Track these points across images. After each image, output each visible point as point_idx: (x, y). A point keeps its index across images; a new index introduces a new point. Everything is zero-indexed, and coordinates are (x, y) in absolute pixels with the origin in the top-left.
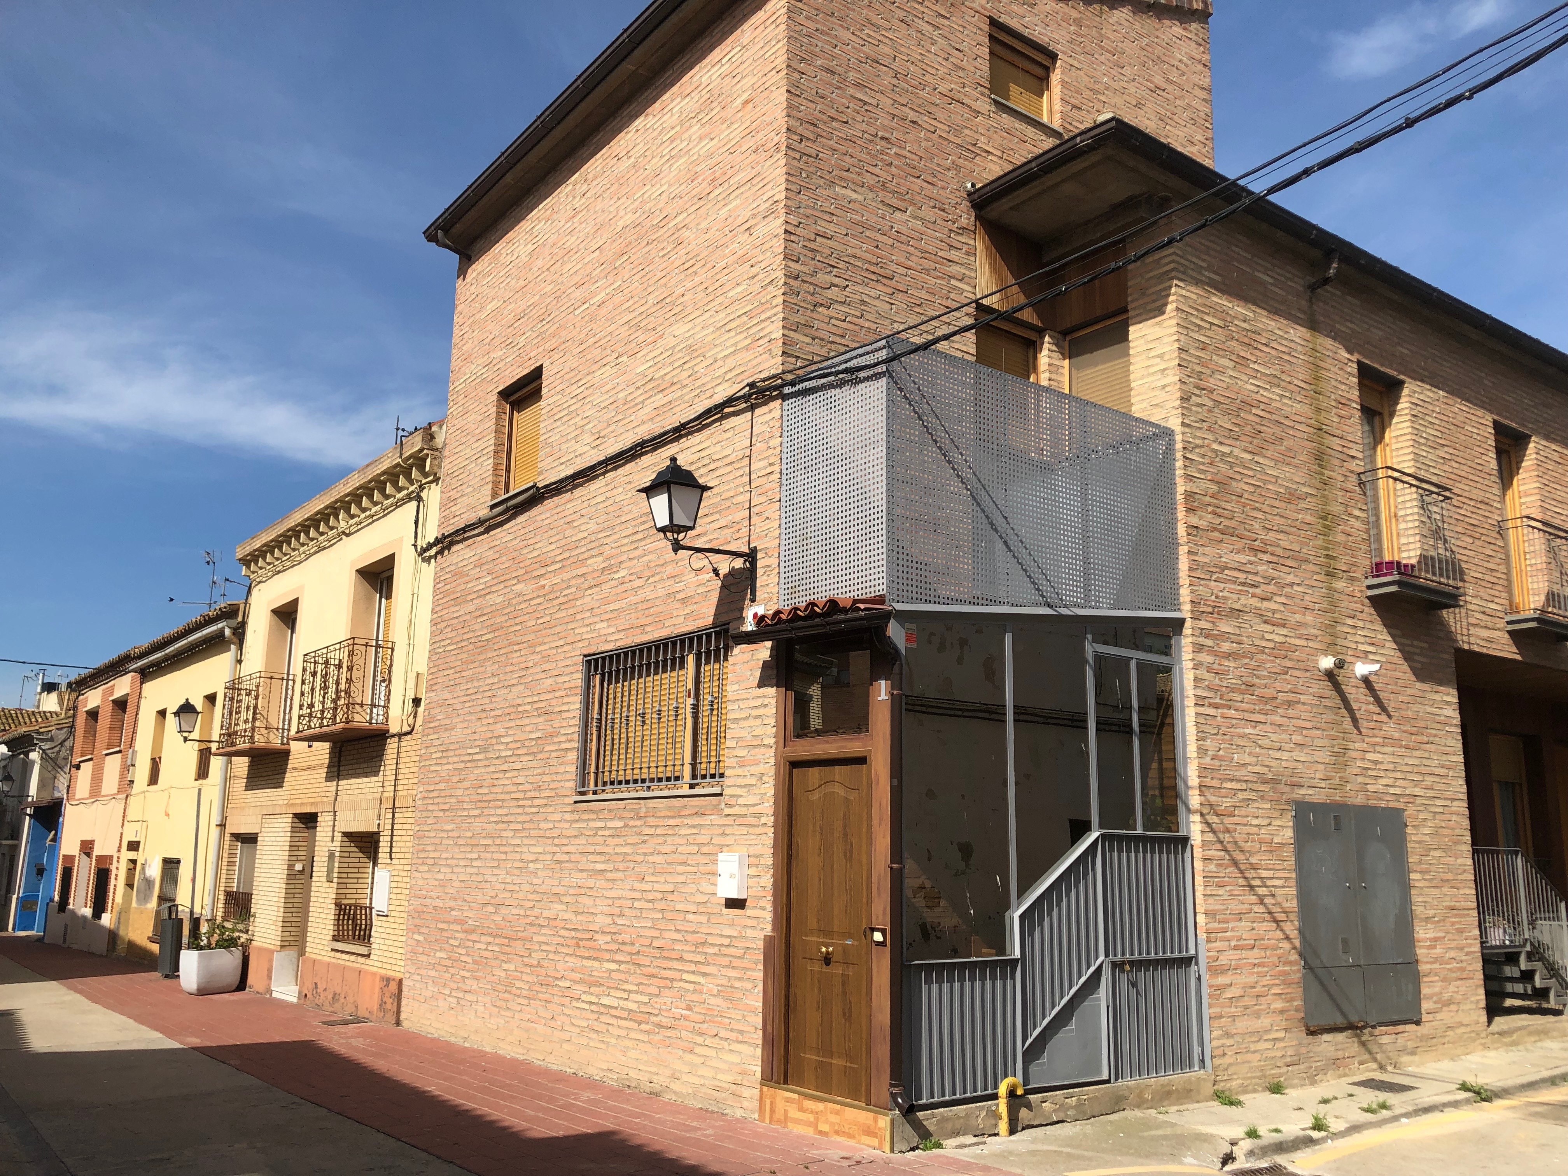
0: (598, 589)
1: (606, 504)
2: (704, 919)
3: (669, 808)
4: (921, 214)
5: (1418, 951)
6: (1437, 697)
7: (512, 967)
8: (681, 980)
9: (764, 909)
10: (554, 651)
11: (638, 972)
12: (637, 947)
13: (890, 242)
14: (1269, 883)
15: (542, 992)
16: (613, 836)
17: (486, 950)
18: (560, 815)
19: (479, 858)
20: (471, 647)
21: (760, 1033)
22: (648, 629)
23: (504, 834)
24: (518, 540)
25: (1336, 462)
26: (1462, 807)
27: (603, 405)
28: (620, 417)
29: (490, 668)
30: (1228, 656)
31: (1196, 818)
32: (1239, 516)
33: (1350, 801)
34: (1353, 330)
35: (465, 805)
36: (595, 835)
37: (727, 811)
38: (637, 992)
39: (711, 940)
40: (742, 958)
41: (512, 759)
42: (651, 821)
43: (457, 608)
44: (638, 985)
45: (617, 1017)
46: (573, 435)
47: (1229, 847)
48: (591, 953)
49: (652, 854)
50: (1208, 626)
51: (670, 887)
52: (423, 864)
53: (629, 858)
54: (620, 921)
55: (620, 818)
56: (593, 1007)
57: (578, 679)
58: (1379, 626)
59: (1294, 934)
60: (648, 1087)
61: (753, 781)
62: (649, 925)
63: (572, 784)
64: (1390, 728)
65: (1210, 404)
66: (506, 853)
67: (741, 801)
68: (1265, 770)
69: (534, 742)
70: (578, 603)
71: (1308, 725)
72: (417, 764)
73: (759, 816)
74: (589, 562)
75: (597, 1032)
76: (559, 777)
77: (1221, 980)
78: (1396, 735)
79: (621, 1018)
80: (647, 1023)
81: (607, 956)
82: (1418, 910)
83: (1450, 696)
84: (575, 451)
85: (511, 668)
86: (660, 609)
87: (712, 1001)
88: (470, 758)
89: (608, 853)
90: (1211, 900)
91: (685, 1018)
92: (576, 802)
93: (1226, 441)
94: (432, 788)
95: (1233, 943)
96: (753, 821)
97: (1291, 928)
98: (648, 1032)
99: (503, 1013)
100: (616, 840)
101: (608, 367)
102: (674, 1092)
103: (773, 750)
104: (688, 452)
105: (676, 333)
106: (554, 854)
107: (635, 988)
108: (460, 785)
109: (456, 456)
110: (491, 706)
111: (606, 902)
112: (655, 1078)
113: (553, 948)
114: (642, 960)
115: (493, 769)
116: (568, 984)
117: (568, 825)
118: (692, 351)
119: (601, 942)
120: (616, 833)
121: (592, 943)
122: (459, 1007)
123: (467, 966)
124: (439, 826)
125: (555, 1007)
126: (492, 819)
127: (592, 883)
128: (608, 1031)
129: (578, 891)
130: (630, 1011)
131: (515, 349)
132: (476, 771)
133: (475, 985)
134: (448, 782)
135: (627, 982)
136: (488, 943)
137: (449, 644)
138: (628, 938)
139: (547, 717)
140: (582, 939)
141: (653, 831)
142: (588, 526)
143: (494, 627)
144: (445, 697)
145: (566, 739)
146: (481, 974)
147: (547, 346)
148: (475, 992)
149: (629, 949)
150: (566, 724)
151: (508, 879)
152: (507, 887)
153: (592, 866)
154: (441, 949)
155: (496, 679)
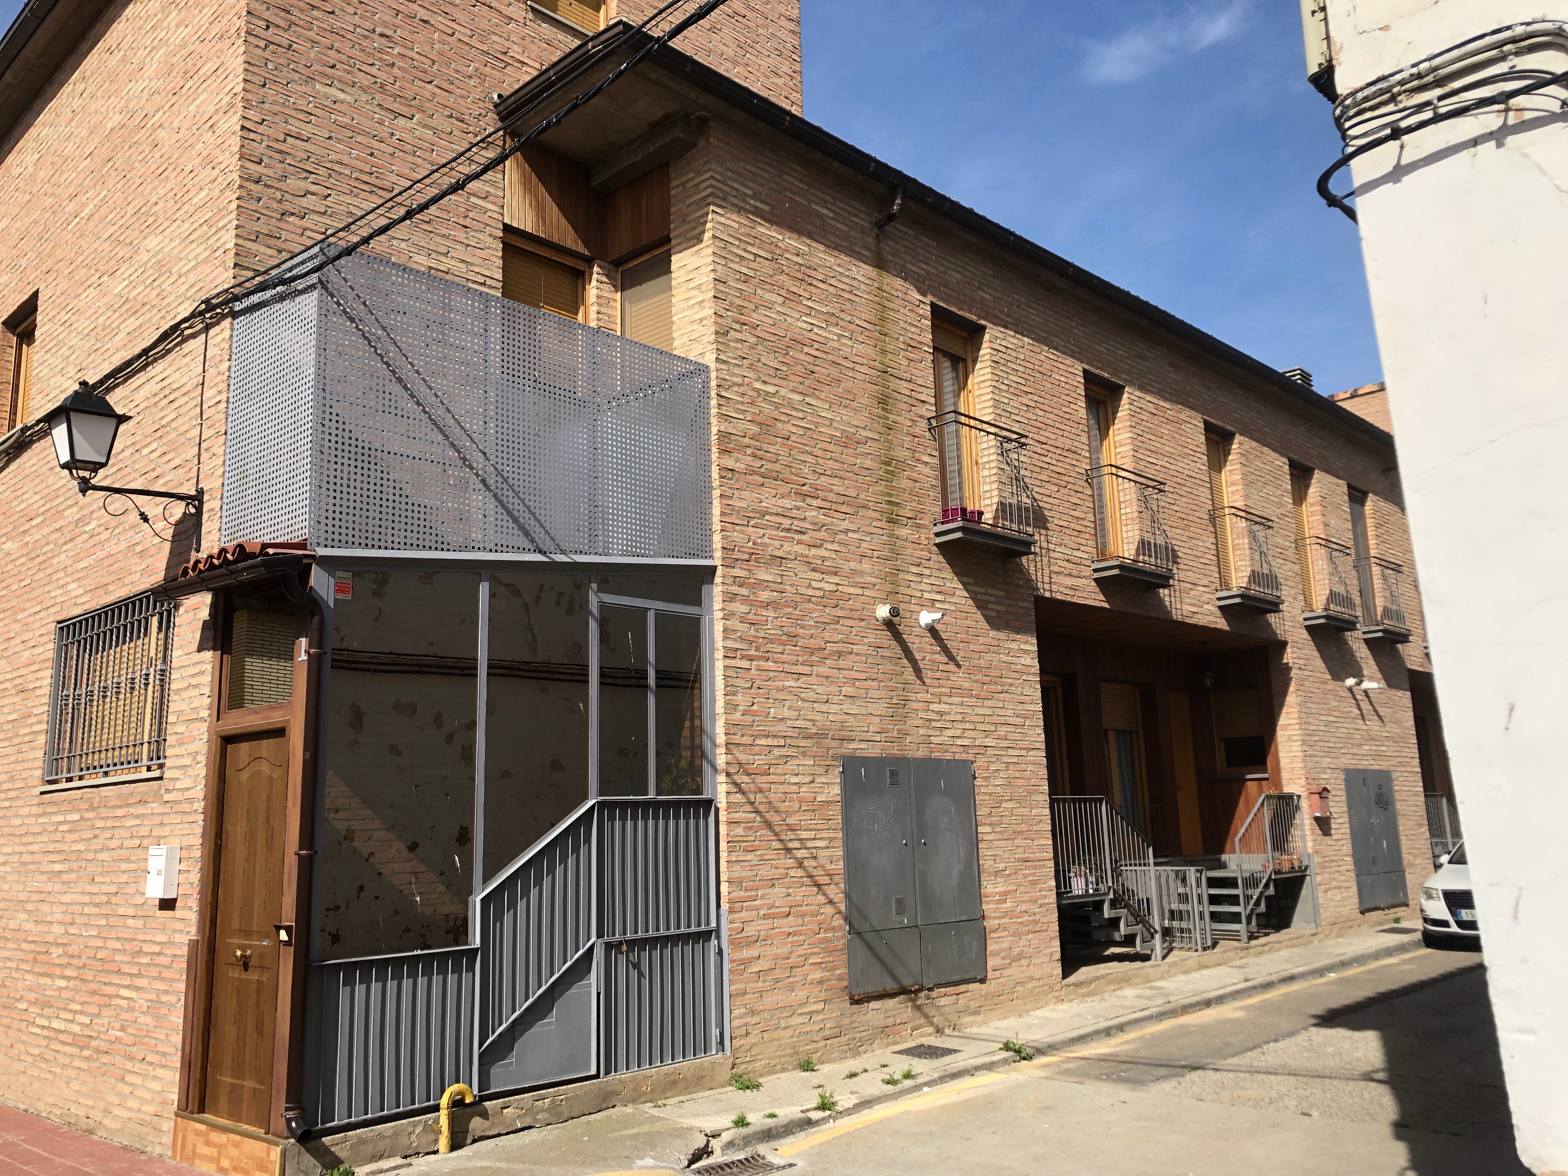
0: (72, 544)
2: (140, 923)
3: (119, 797)
4: (433, 123)
5: (984, 907)
6: (1014, 645)
8: (118, 996)
9: (190, 908)
10: (32, 618)
11: (83, 988)
12: (84, 959)
13: (391, 150)
14: (810, 844)
15: (4, 1017)
16: (70, 831)
18: (28, 809)
21: (179, 1054)
22: (111, 588)
25: (905, 407)
26: (1040, 756)
27: (86, 332)
28: (99, 345)
30: (767, 605)
31: (722, 778)
32: (784, 460)
33: (910, 754)
34: (928, 272)
36: (56, 830)
37: (167, 797)
38: (81, 1013)
39: (145, 948)
40: (169, 967)
42: (103, 812)
44: (83, 1003)
45: (63, 1043)
46: (59, 368)
47: (761, 808)
48: (46, 969)
49: (101, 850)
50: (743, 573)
51: (113, 889)
53: (82, 856)
54: (70, 930)
55: (78, 810)
56: (44, 1032)
57: (48, 650)
58: (948, 574)
59: (838, 897)
60: (84, 1123)
61: (187, 761)
62: (95, 933)
63: (38, 773)
64: (960, 678)
65: (753, 340)
67: (178, 785)
68: (809, 724)
69: (11, 725)
70: (55, 561)
71: (863, 676)
73: (190, 800)
74: (66, 515)
75: (47, 1061)
76: (31, 765)
77: (746, 953)
78: (966, 685)
79: (67, 1044)
80: (88, 1048)
81: (58, 971)
82: (987, 864)
83: (1030, 644)
84: (61, 386)
86: (121, 564)
87: (142, 1019)
89: (66, 852)
90: (737, 867)
91: (119, 1040)
92: (42, 793)
93: (772, 381)
95: (762, 913)
96: (186, 807)
97: (836, 892)
98: (88, 1059)
100: (73, 836)
101: (92, 289)
102: (106, 1129)
103: (207, 724)
104: (153, 382)
105: (150, 247)
106: (21, 854)
107: (79, 1008)
111: (61, 908)
112: (91, 1113)
113: (15, 965)
114: (87, 975)
116: (26, 1006)
117: (34, 821)
118: (161, 266)
119: (54, 956)
120: (74, 827)
121: (47, 957)
125: (14, 1034)
127: (51, 887)
128: (55, 1059)
129: (39, 897)
130: (74, 1035)
131: (18, 272)
135: (74, 1000)
138: (76, 950)
139: (22, 696)
140: (39, 953)
141: (104, 823)
145: (36, 719)
147: (44, 267)
149: (77, 962)
150: (36, 702)
153: (51, 867)
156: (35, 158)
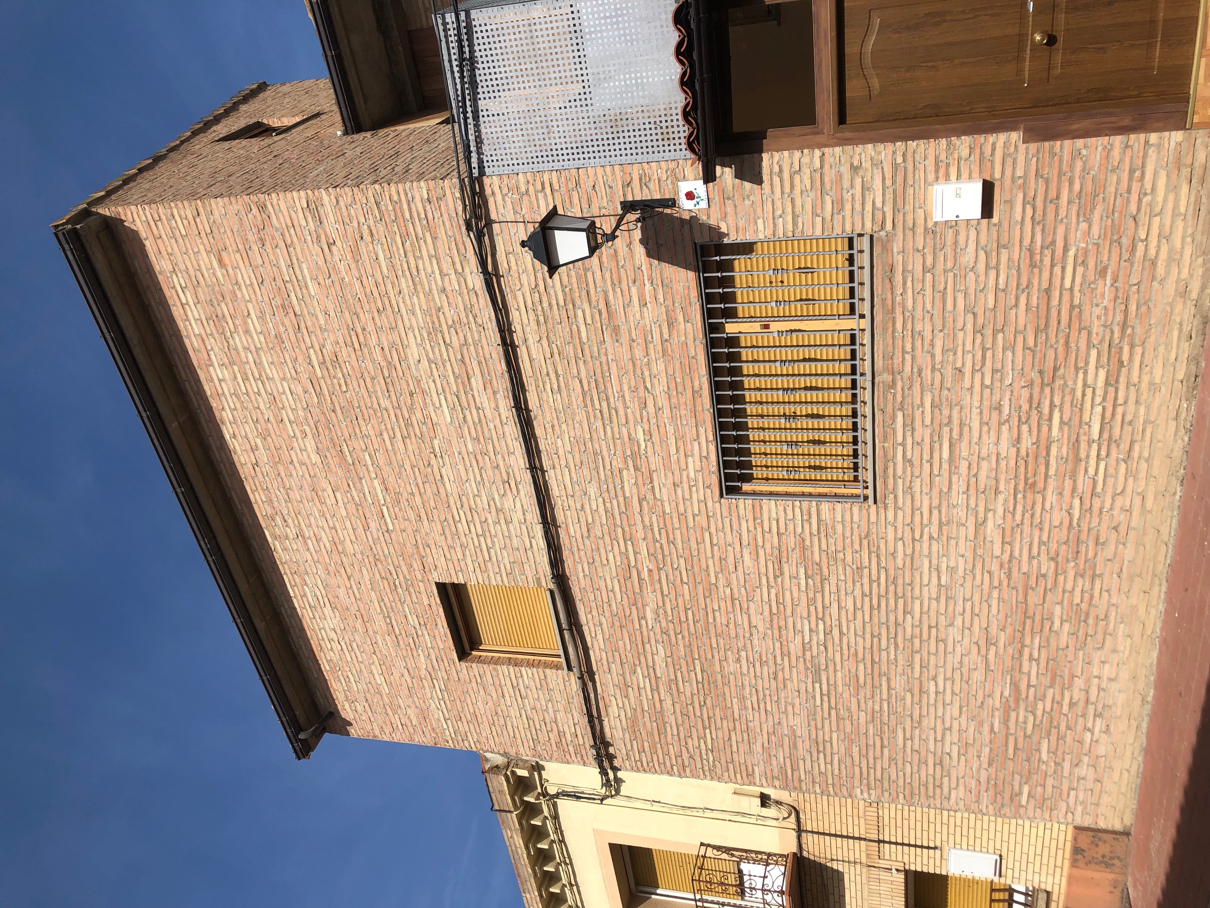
0: (654, 476)
1: (572, 467)
2: (1004, 258)
3: (885, 329)
4: (352, 147)
7: (1058, 610)
8: (1071, 289)
9: (994, 148)
10: (716, 548)
11: (1062, 370)
12: (1035, 375)
16: (913, 430)
17: (1038, 660)
18: (889, 527)
19: (935, 678)
20: (708, 701)
23: (909, 630)
24: (604, 621)
27: (479, 478)
28: (491, 449)
29: (731, 667)
35: (877, 708)
36: (910, 461)
37: (889, 226)
38: (1085, 373)
39: (1027, 242)
40: (1047, 182)
41: (828, 623)
42: (898, 360)
43: (668, 729)
44: (1077, 369)
45: (1115, 406)
46: (505, 527)
48: (1041, 460)
49: (933, 356)
52: (941, 786)
53: (937, 399)
54: (1006, 411)
55: (894, 418)
56: (1103, 453)
60: (1196, 343)
61: (858, 181)
62: (1010, 354)
63: (856, 511)
66: (930, 627)
67: (879, 204)
69: (810, 581)
70: (668, 511)
72: (831, 798)
74: (628, 495)
75: (1132, 442)
76: (848, 534)
79: (1116, 398)
80: (1121, 348)
81: (1045, 429)
84: (518, 524)
85: (732, 626)
86: (677, 365)
87: (1095, 231)
88: (825, 698)
89: (932, 436)
91: (1115, 280)
92: (875, 500)
94: (857, 770)
96: (900, 179)
98: (1132, 346)
99: (1111, 626)
100: (918, 423)
101: (444, 472)
102: (1202, 290)
103: (826, 150)
104: (528, 329)
105: (417, 357)
106: (931, 538)
107: (1081, 375)
108: (855, 717)
109: (518, 735)
110: (771, 663)
111: (985, 437)
112: (1186, 328)
113: (1036, 533)
114: (1049, 364)
115: (838, 656)
116: (1077, 502)
117: (900, 514)
118: (434, 331)
119: (1029, 444)
120: (909, 425)
121: (1031, 459)
122: (1105, 714)
123: (1058, 698)
124: (900, 757)
125: (1104, 526)
126: (892, 657)
127: (964, 464)
128: (1130, 423)
129: (972, 491)
130: (1107, 383)
131: (420, 633)
132: (840, 689)
133: (1079, 683)
134: (852, 741)
135: (1074, 390)
136: (1031, 658)
137: (705, 743)
138: (1025, 393)
139: (784, 560)
140: (1026, 479)
141: (908, 357)
142: (593, 497)
143: (689, 660)
144: (760, 750)
145: (807, 526)
146: (1066, 671)
147: (419, 577)
148: (1088, 681)
149: (1037, 389)
150: (791, 527)
151: (958, 622)
152: (967, 624)
153: (945, 466)
154: (1038, 750)
155: (743, 654)
156: (327, 611)
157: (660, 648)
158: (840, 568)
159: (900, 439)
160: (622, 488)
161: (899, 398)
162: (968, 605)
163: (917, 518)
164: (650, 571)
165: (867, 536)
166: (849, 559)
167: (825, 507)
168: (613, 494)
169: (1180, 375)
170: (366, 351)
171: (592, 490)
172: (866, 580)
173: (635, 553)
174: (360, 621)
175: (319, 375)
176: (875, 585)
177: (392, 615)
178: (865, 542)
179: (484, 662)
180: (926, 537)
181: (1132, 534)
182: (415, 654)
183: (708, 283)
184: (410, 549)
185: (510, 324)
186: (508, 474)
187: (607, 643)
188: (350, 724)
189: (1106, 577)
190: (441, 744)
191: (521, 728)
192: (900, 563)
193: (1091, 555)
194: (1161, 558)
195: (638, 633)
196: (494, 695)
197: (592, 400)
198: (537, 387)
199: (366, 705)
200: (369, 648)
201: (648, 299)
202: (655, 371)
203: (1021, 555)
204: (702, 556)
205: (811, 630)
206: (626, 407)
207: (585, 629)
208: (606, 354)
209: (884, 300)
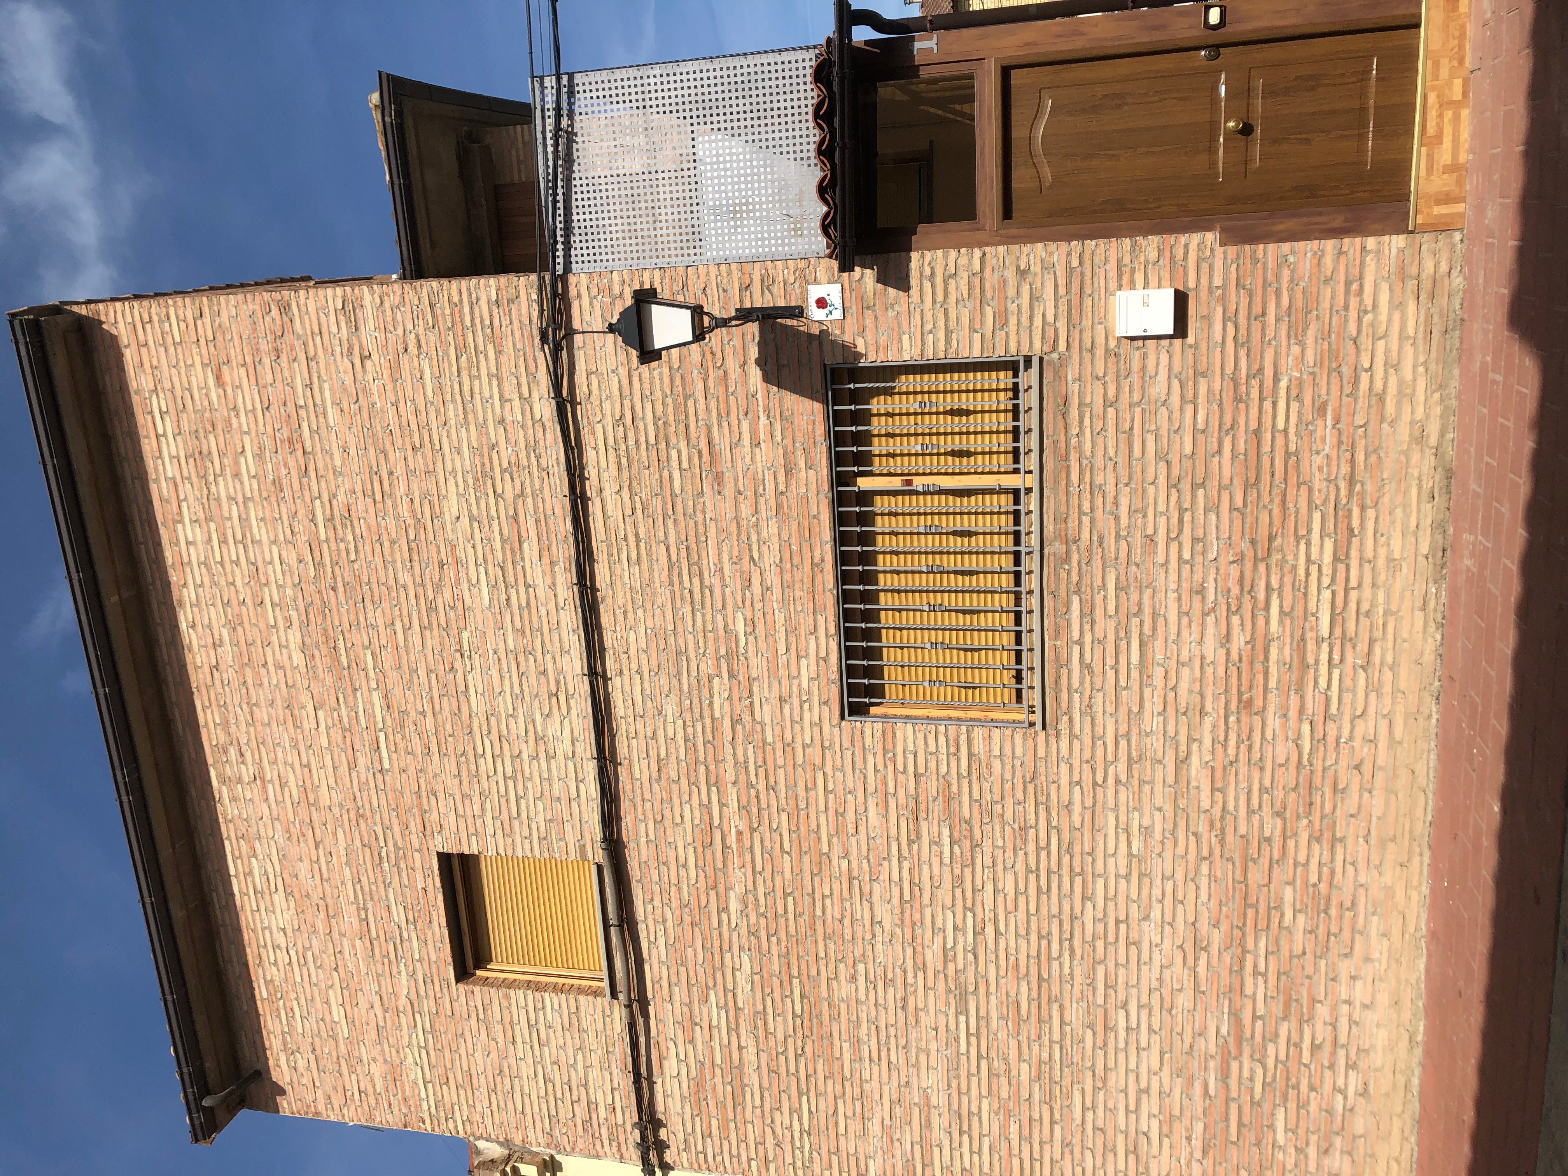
0: (755, 686)
1: (646, 672)
2: (1202, 387)
3: (1057, 481)
7: (1288, 892)
8: (1286, 431)
9: (1186, 246)
10: (831, 796)
11: (1279, 540)
12: (1245, 546)
15: (1322, 807)
16: (1093, 622)
17: (1264, 975)
18: (1062, 764)
19: (1125, 1005)
20: (808, 1049)
21: (1345, 242)
22: (817, 553)
23: (1089, 926)
24: (669, 915)
27: (517, 690)
28: (538, 646)
29: (843, 989)
35: (1045, 1055)
36: (1089, 667)
37: (1062, 346)
38: (1308, 544)
39: (1229, 368)
40: (1250, 294)
41: (980, 915)
42: (1072, 524)
43: (748, 1096)
44: (1298, 539)
45: (1347, 590)
46: (544, 767)
48: (1258, 666)
49: (1117, 519)
53: (1123, 578)
54: (1211, 597)
55: (1068, 604)
56: (1336, 657)
61: (1026, 291)
62: (1214, 517)
63: (1018, 736)
66: (1118, 922)
67: (1050, 318)
69: (956, 849)
74: (717, 715)
75: (1372, 642)
76: (1008, 776)
79: (1347, 580)
80: (1350, 511)
81: (1261, 621)
84: (565, 759)
85: (847, 922)
86: (794, 527)
87: (1310, 356)
88: (973, 1040)
89: (1116, 631)
91: (1337, 421)
92: (1044, 727)
94: (1016, 1162)
96: (1075, 287)
98: (1363, 509)
99: (1361, 918)
100: (1099, 613)
101: (470, 681)
102: (1442, 434)
103: (988, 249)
104: (605, 475)
106: (1118, 782)
107: (1303, 547)
108: (1014, 1073)
109: (528, 1110)
110: (899, 981)
111: (1185, 633)
112: (1427, 485)
113: (1256, 774)
114: (1263, 533)
115: (992, 968)
116: (1306, 728)
117: (1077, 744)
118: (483, 476)
119: (1242, 643)
120: (1088, 615)
121: (1244, 666)
122: (1361, 1064)
123: (1295, 1037)
124: (1076, 1140)
125: (1343, 763)
126: (1067, 971)
127: (1159, 672)
128: (1368, 614)
129: (1171, 710)
130: (1336, 559)
131: (405, 935)
132: (994, 1024)
133: (1323, 1012)
134: (1009, 1114)
135: (1295, 567)
136: (1256, 973)
137: (800, 1119)
138: (1234, 571)
139: (922, 815)
140: (1240, 694)
141: (1086, 520)
142: (670, 719)
143: (785, 978)
144: (877, 1129)
145: (953, 763)
146: (1305, 994)
147: (416, 844)
148: (1334, 1008)
149: (1248, 565)
150: (932, 765)
151: (1156, 914)
152: (1168, 918)
153: (1135, 674)
154: (1272, 1127)
155: (861, 967)
156: (279, 898)
157: (745, 959)
158: (997, 828)
159: (1076, 635)
160: (711, 704)
161: (1075, 578)
162: (1169, 885)
163: (1099, 752)
164: (739, 833)
165: (1033, 779)
166: (1009, 816)
167: (978, 734)
168: (697, 715)
169: (1424, 549)
170: (389, 503)
171: (670, 708)
172: (1031, 847)
173: (722, 805)
174: (322, 915)
175: (323, 536)
176: (1043, 854)
177: (369, 905)
178: (1031, 788)
179: (492, 985)
180: (1111, 780)
181: (1380, 776)
182: (395, 971)
183: (838, 418)
184: (409, 799)
185: (582, 468)
186: (558, 683)
187: (671, 951)
188: (282, 1092)
189: (1350, 841)
190: (415, 1127)
191: (534, 1097)
192: (1077, 820)
193: (1328, 807)
194: (1419, 813)
195: (715, 934)
196: (501, 1040)
197: (680, 575)
198: (610, 555)
199: (312, 1058)
200: (329, 961)
201: (762, 437)
202: (764, 534)
203: (1236, 807)
204: (812, 810)
205: (955, 928)
206: (724, 586)
207: (642, 927)
208: (704, 512)
209: (1055, 443)
